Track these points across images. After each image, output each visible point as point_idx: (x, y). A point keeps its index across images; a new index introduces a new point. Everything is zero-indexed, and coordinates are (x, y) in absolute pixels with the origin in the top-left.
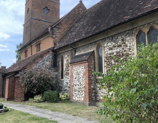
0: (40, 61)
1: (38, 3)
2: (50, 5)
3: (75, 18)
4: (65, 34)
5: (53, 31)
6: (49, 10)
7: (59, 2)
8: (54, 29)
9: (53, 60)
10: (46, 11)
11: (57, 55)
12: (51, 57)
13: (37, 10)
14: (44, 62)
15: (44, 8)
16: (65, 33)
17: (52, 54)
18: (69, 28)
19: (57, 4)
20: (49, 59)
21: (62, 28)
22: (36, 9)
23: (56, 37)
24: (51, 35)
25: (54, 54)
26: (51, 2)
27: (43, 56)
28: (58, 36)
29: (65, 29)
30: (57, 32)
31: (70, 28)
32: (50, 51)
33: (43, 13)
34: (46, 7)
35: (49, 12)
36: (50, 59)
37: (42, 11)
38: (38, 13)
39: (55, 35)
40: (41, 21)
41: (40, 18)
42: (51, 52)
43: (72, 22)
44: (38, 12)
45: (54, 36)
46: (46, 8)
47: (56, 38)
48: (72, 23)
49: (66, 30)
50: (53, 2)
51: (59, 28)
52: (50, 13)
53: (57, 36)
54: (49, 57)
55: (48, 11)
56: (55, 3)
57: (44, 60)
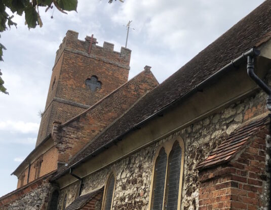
0: (15, 204)
1: (75, 66)
2: (104, 72)
3: (124, 106)
4: (92, 142)
5: (62, 134)
6: (99, 82)
7: (128, 65)
8: (64, 129)
9: (47, 204)
10: (93, 86)
11: (59, 192)
12: (43, 195)
13: (71, 82)
14: (23, 206)
15: (89, 79)
16: (94, 140)
17: (49, 189)
18: (104, 127)
19: (121, 70)
20: (37, 200)
21: (86, 127)
22: (69, 79)
23: (68, 148)
24: (55, 143)
25: (52, 188)
26: (108, 66)
27: (22, 193)
28: (73, 146)
29: (94, 131)
30: (72, 136)
31: (107, 128)
32: (45, 180)
33: (84, 89)
34: (94, 76)
35: (101, 88)
36: (40, 199)
37: (84, 86)
38: (73, 90)
39: (67, 143)
40: (76, 108)
41: (76, 101)
42: (46, 184)
43: (116, 115)
44: (74, 87)
45: (63, 146)
46: (94, 79)
47: (68, 151)
48: (116, 118)
49: (97, 132)
50: (111, 64)
51: (78, 129)
52: (101, 91)
53: (70, 145)
54: (38, 195)
55: (99, 86)
56: (116, 68)
57: (26, 203)
